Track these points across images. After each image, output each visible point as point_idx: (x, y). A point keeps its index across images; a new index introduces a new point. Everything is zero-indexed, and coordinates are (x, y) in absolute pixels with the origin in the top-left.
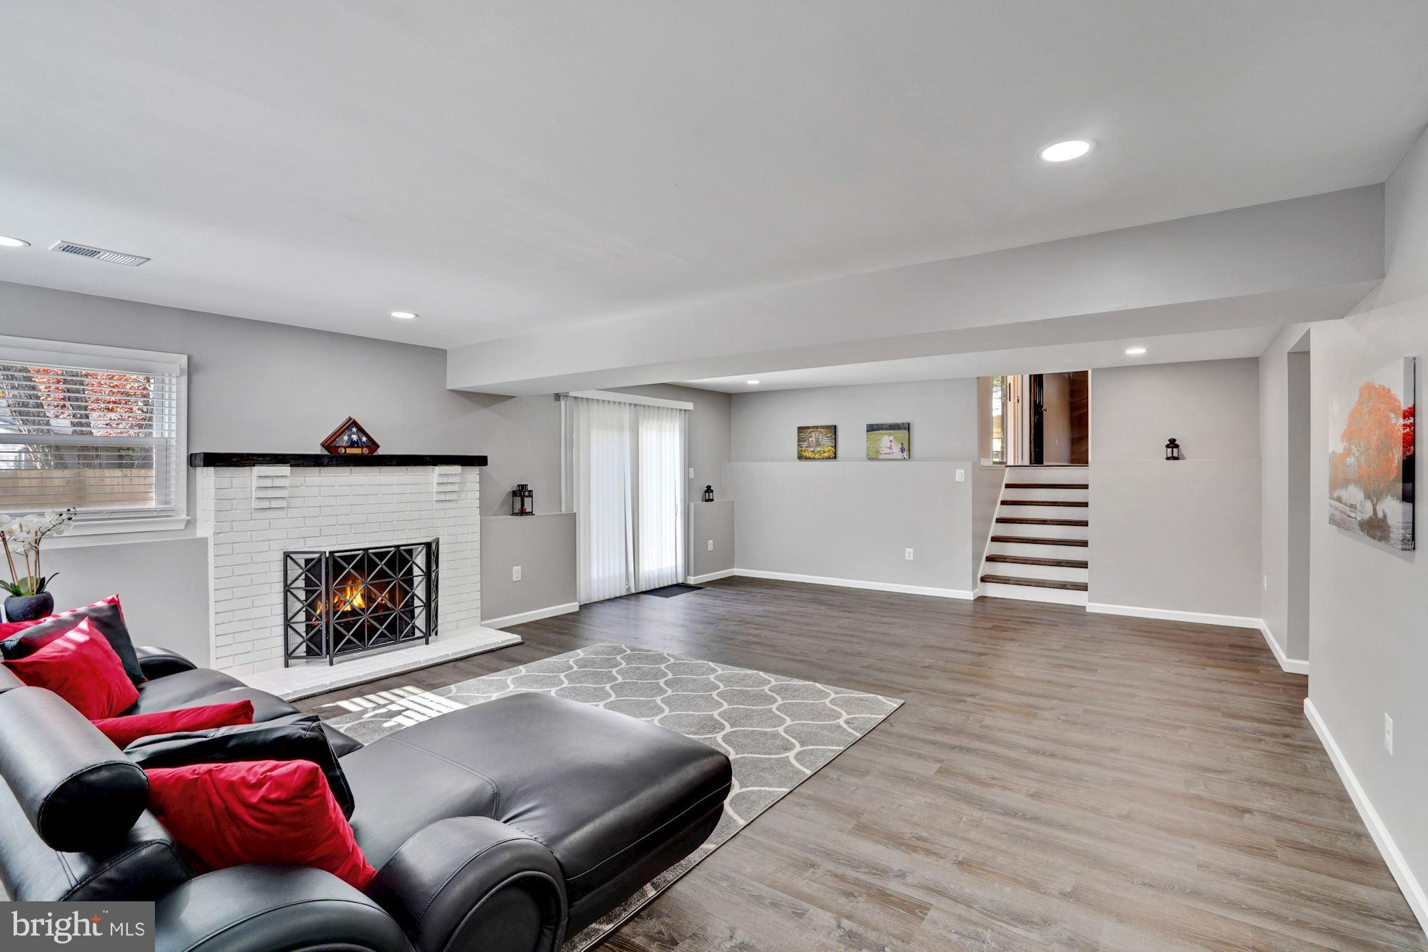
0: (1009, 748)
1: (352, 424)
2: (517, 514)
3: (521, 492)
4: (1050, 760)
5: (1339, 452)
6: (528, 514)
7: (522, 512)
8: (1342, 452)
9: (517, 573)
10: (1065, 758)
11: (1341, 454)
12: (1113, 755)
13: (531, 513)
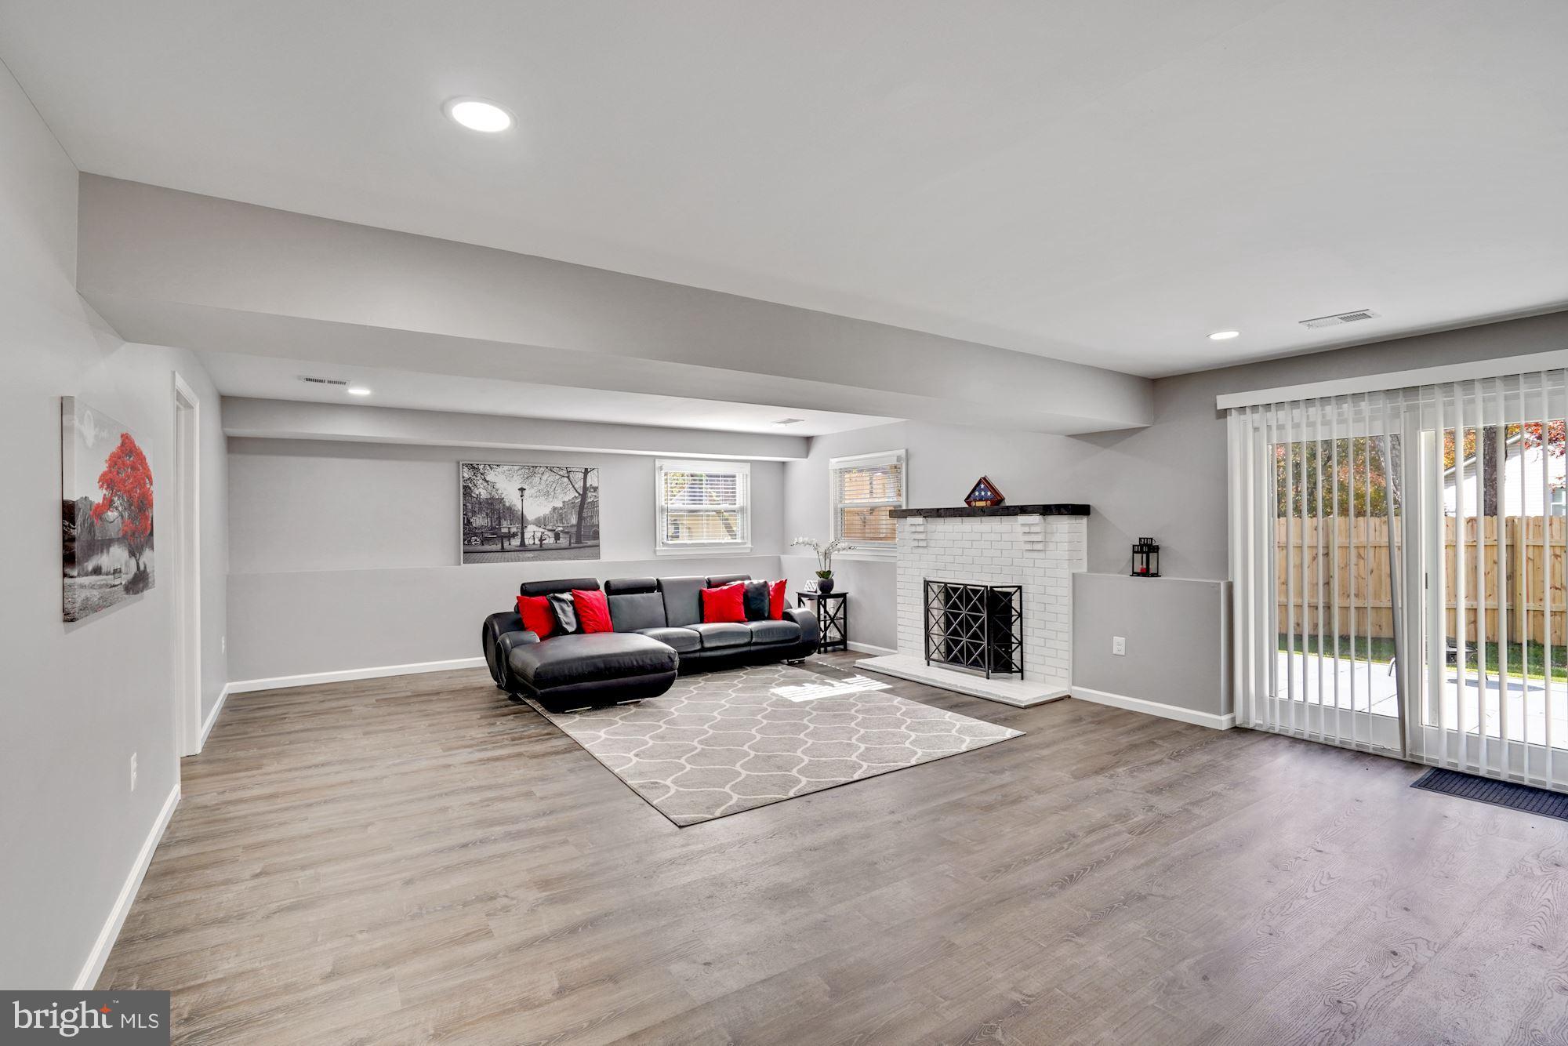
0: (510, 833)
1: (984, 480)
2: (1138, 574)
3: (1147, 548)
4: (463, 841)
5: (96, 502)
6: (1153, 575)
7: (1145, 573)
8: (101, 502)
9: (1119, 644)
10: (451, 849)
11: (98, 505)
12: (407, 875)
13: (1156, 575)
